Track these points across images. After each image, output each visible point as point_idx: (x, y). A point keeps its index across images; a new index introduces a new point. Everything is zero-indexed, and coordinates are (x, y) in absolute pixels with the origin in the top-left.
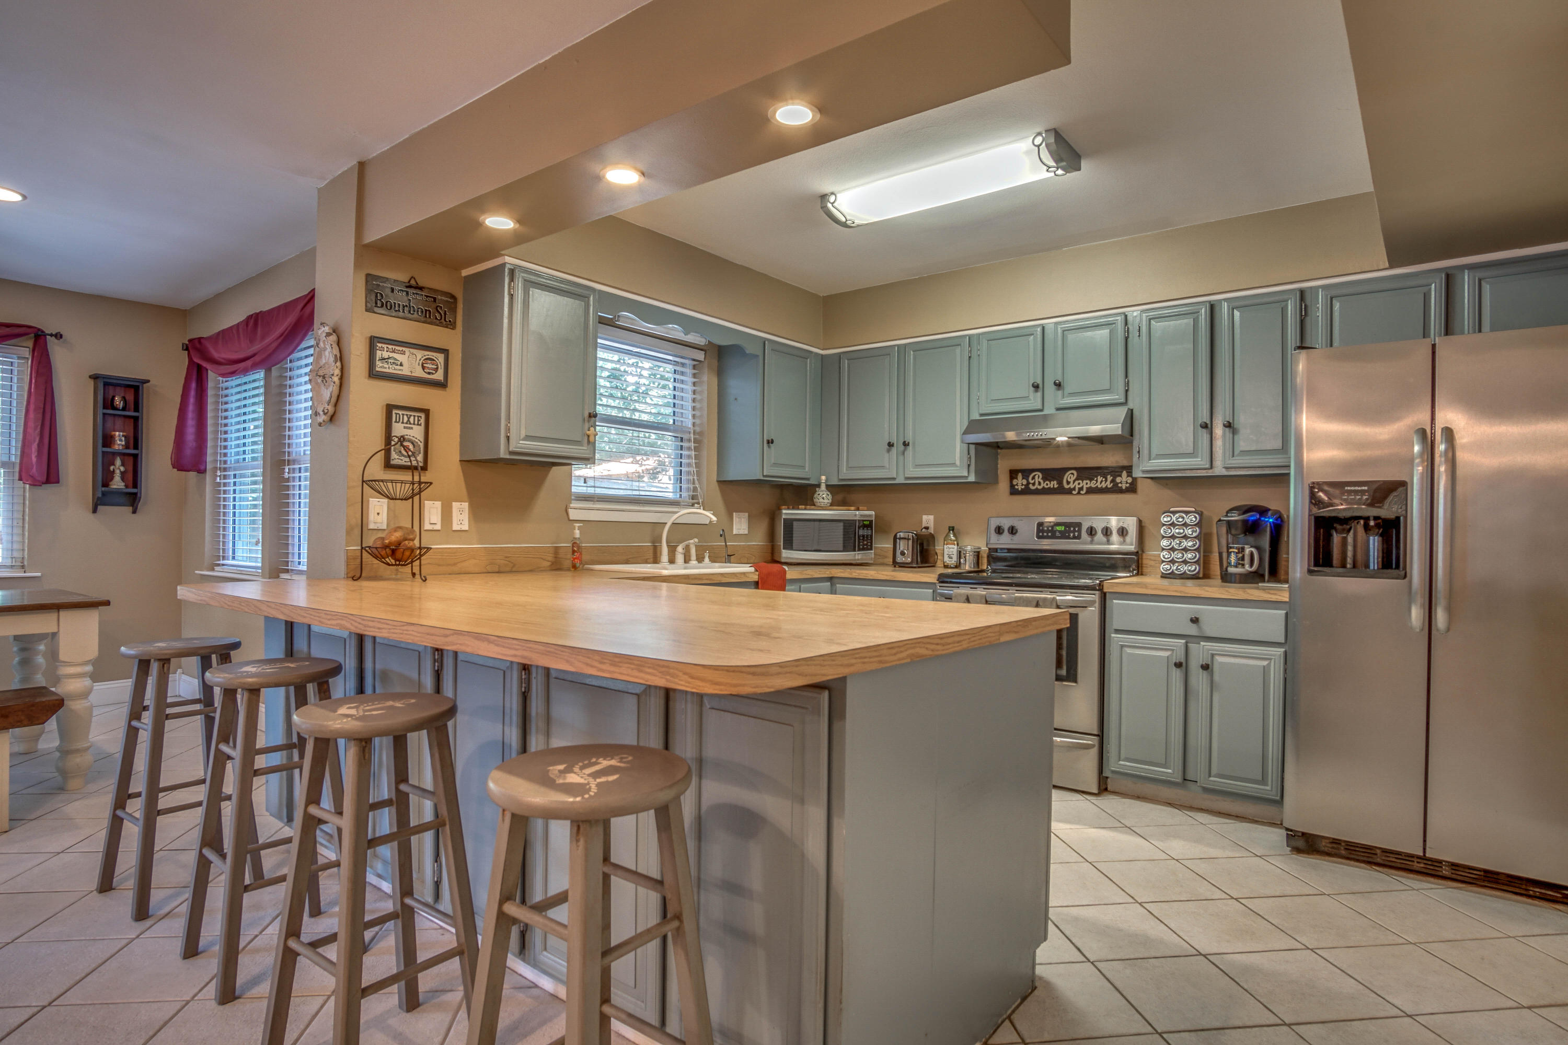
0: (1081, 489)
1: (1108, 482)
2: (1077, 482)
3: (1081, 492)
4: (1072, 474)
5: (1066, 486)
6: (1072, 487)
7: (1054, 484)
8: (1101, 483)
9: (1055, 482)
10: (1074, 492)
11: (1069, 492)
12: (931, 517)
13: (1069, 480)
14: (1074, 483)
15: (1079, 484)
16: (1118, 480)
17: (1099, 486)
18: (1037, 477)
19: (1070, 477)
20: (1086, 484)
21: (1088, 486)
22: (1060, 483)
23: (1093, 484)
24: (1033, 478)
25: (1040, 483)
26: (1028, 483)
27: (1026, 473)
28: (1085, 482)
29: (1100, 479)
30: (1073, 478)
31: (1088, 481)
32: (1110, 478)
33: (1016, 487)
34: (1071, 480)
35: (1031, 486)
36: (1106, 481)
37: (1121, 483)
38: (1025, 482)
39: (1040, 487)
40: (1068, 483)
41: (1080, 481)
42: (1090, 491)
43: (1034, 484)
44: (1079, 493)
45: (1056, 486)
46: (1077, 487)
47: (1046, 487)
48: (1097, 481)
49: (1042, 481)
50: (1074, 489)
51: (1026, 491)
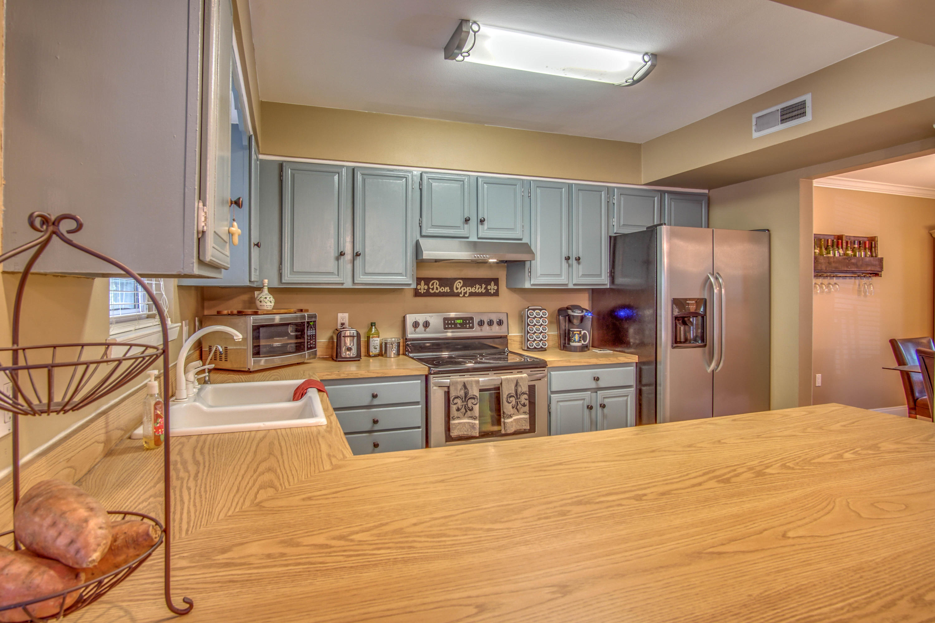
0: (465, 293)
1: (483, 289)
2: (463, 288)
3: (466, 295)
4: (460, 282)
5: (456, 291)
6: (460, 291)
7: (447, 289)
8: (478, 289)
9: (448, 288)
10: (461, 295)
11: (458, 295)
12: (346, 315)
13: (458, 287)
14: (461, 289)
15: (464, 289)
16: (489, 287)
17: (477, 291)
18: (435, 284)
19: (458, 284)
20: (469, 290)
21: (470, 291)
22: (451, 288)
23: (473, 290)
24: (433, 284)
25: (437, 289)
26: (429, 288)
27: (427, 281)
28: (468, 288)
29: (477, 286)
30: (460, 285)
31: (470, 288)
32: (484, 286)
33: (420, 291)
34: (459, 287)
35: (431, 290)
36: (481, 288)
37: (490, 289)
38: (426, 287)
39: (437, 291)
40: (457, 289)
41: (465, 288)
42: (472, 294)
43: (433, 289)
44: (464, 296)
45: (448, 291)
46: (463, 291)
47: (442, 291)
48: (476, 288)
49: (439, 287)
50: (461, 293)
51: (427, 294)
